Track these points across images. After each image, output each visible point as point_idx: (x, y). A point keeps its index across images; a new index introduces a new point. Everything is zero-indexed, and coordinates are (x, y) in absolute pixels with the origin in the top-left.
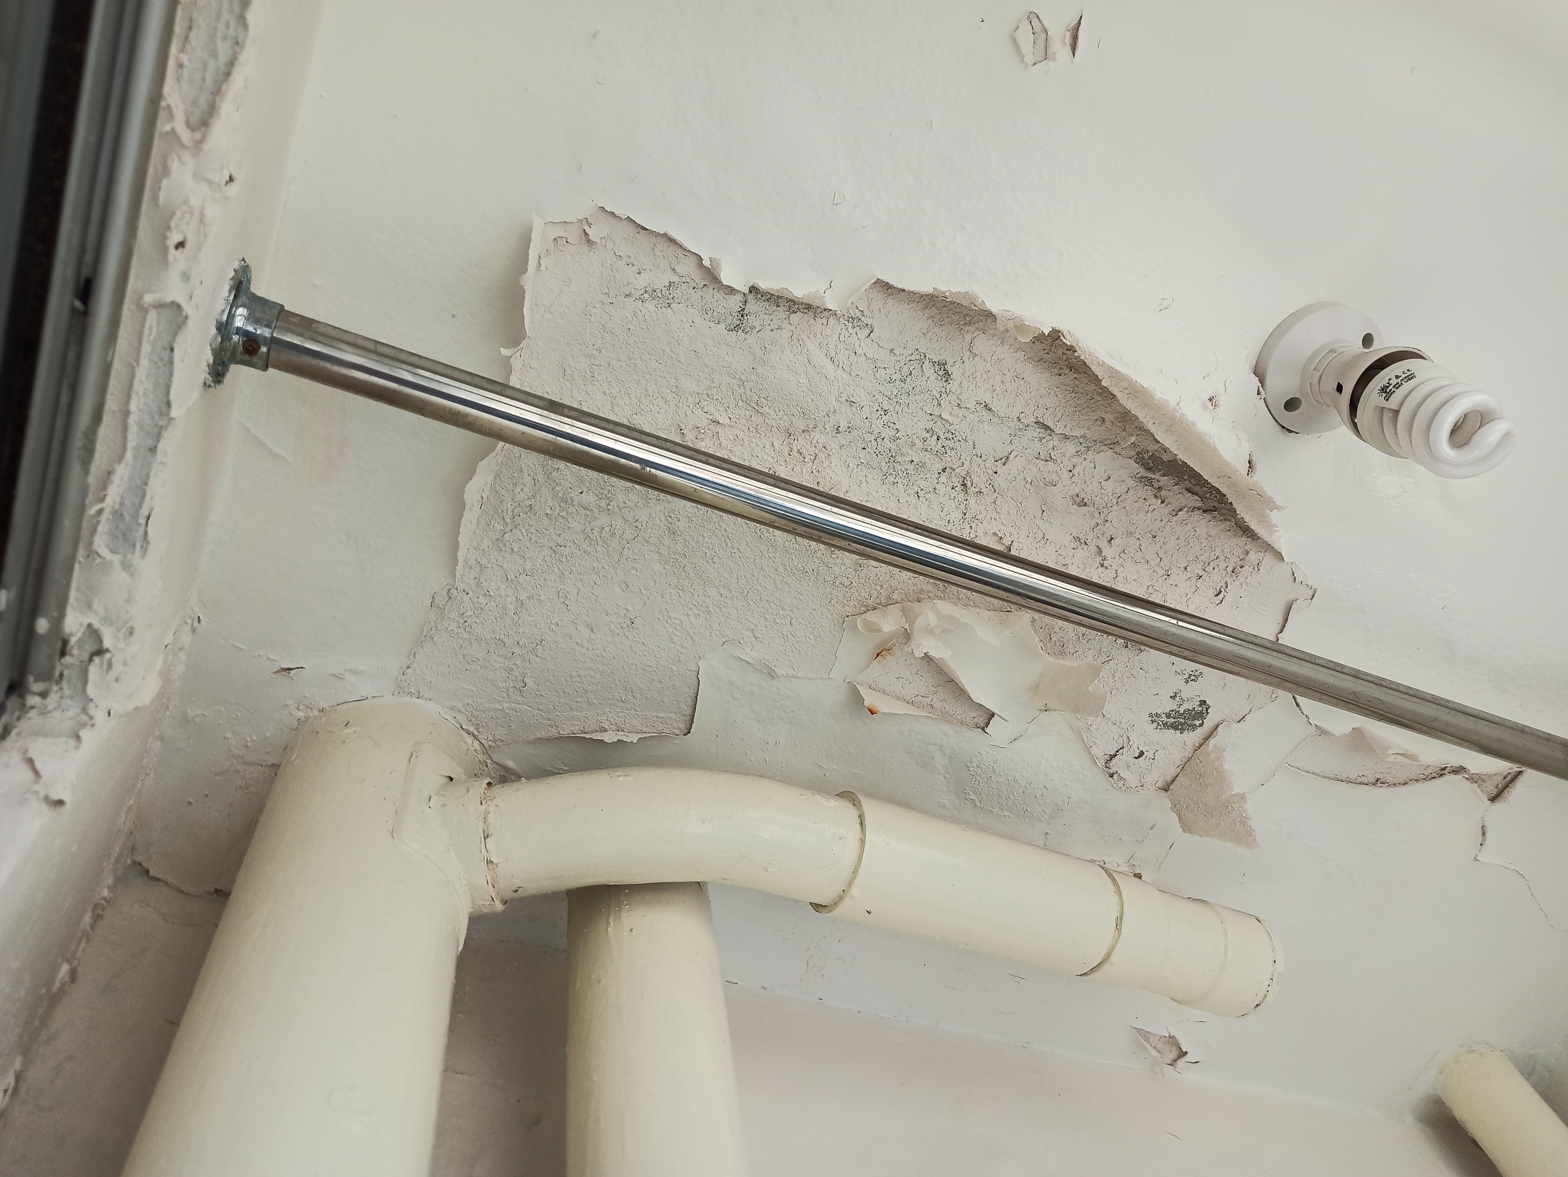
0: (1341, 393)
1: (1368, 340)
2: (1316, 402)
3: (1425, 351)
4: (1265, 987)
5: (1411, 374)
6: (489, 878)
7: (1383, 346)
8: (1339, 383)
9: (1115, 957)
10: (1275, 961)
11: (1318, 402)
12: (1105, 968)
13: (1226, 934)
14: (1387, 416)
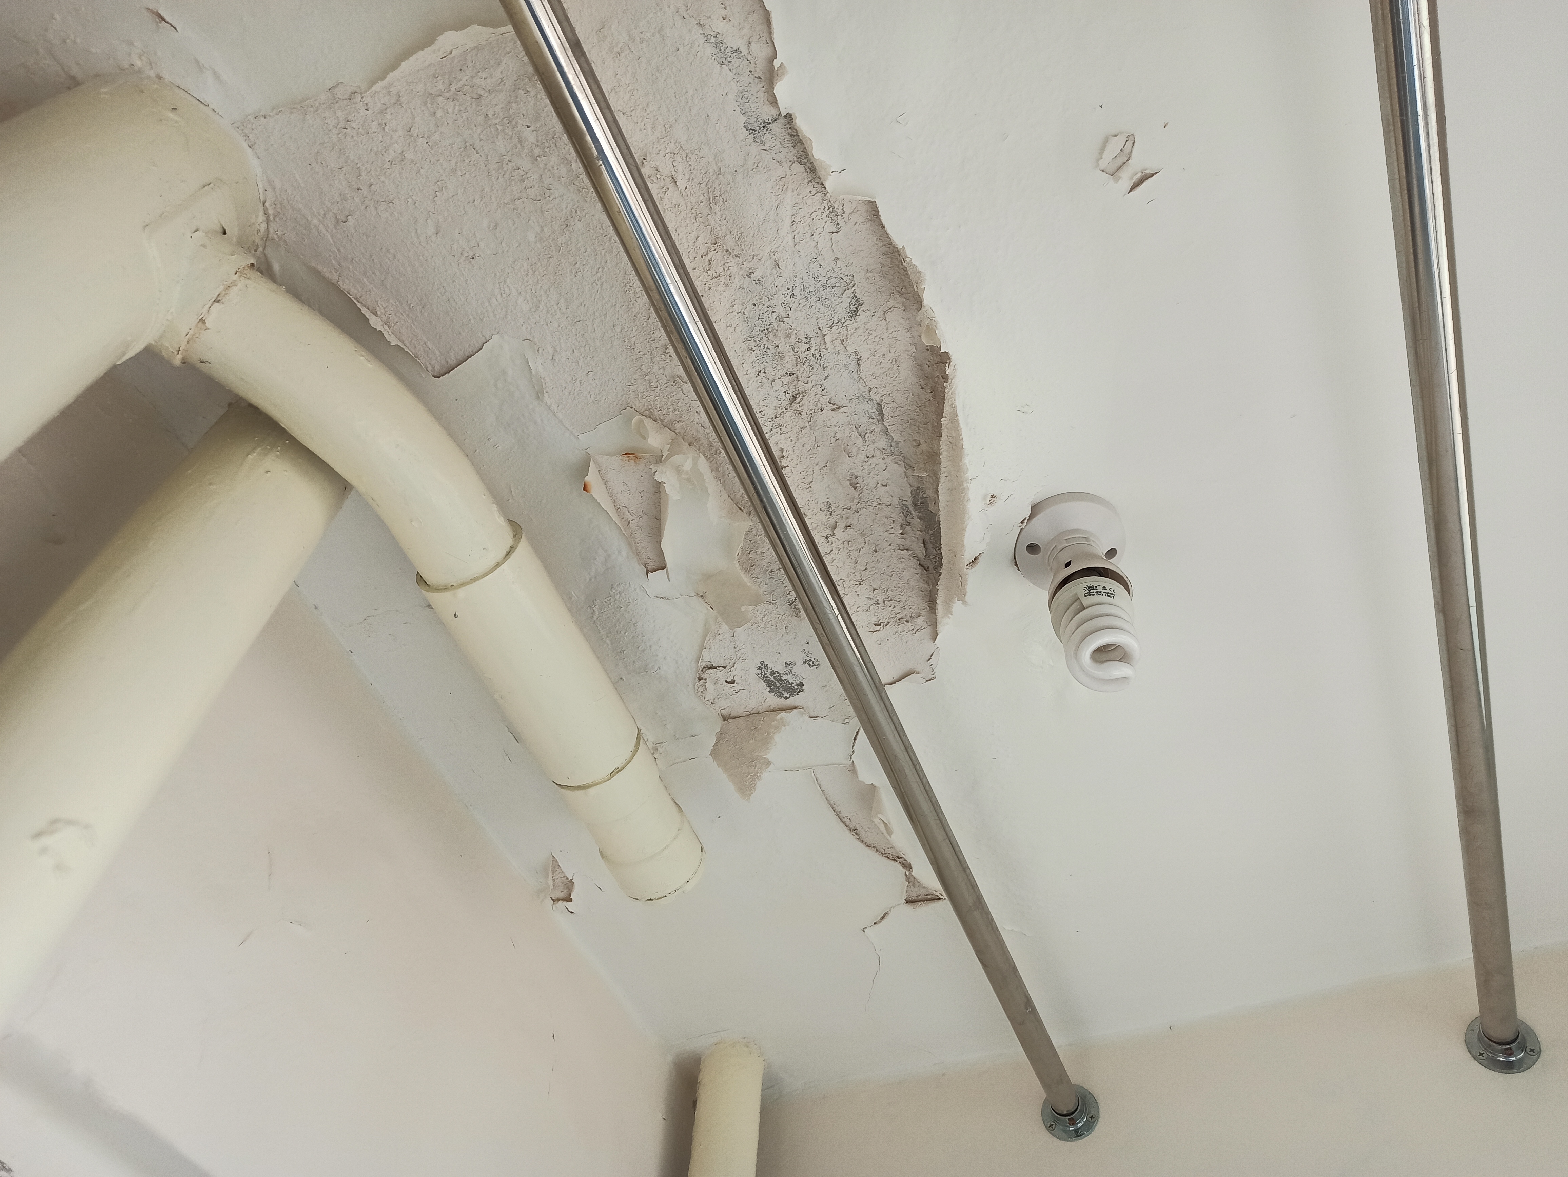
0: (1066, 568)
1: (1112, 553)
2: (1047, 561)
3: (1134, 589)
4: (666, 893)
5: (1113, 594)
6: (191, 332)
7: (1117, 564)
8: (1071, 561)
9: (592, 791)
10: (688, 882)
11: (1048, 562)
12: (580, 793)
13: (675, 839)
14: (1076, 606)
